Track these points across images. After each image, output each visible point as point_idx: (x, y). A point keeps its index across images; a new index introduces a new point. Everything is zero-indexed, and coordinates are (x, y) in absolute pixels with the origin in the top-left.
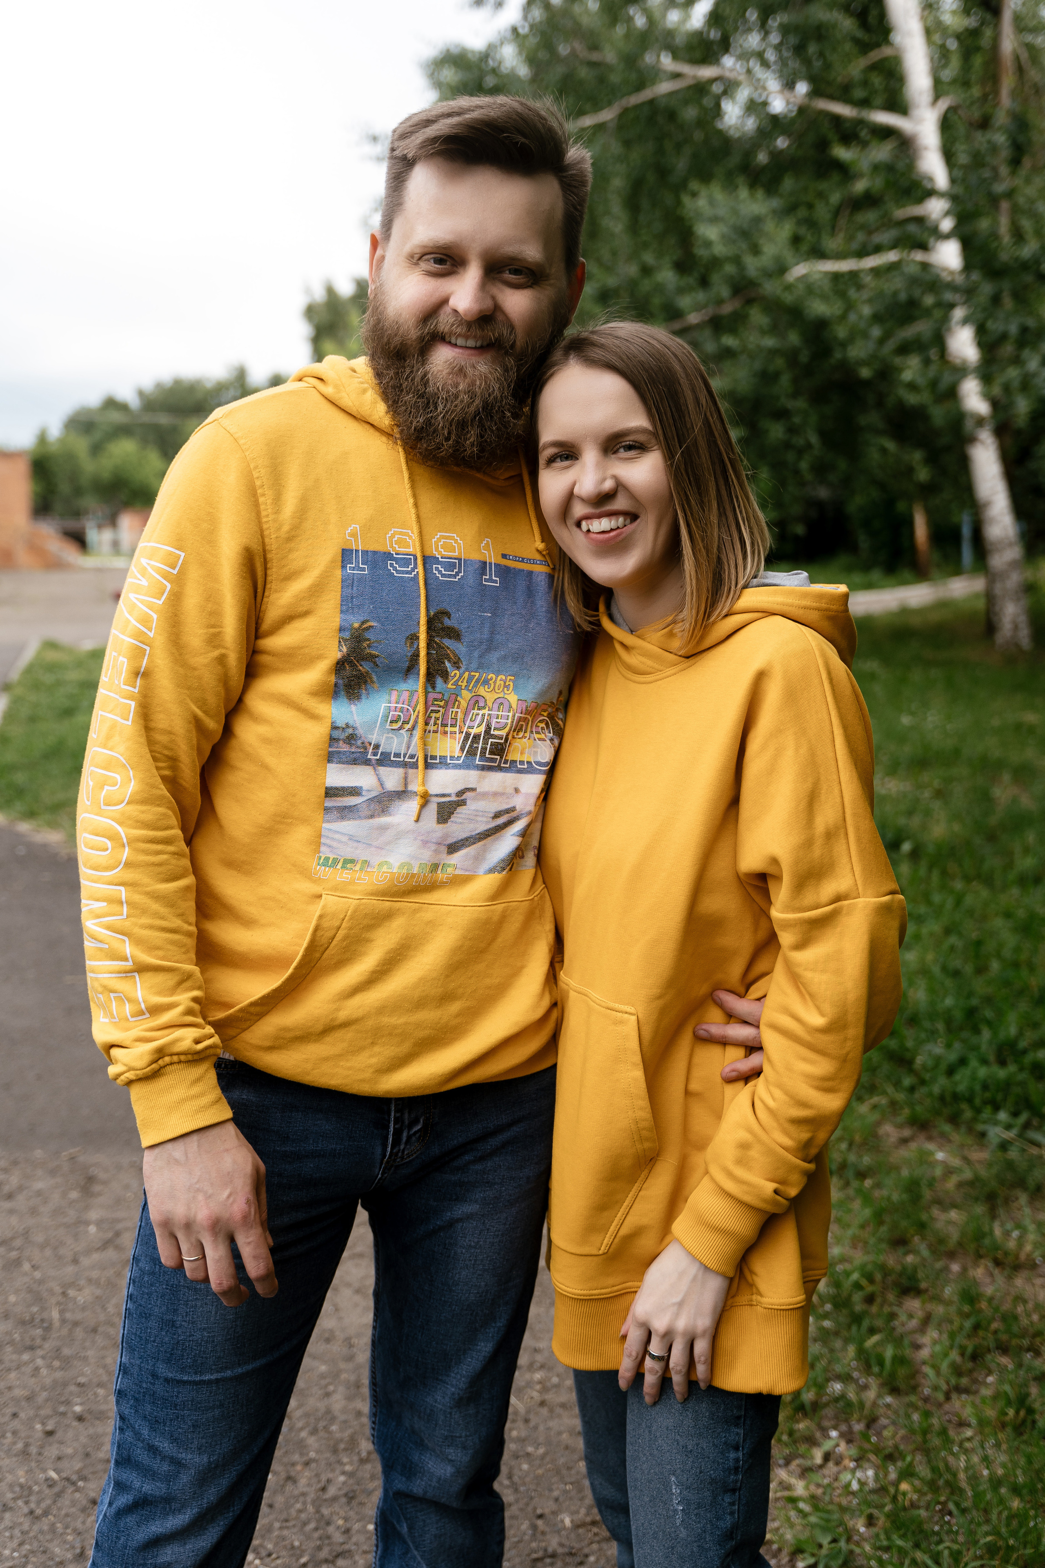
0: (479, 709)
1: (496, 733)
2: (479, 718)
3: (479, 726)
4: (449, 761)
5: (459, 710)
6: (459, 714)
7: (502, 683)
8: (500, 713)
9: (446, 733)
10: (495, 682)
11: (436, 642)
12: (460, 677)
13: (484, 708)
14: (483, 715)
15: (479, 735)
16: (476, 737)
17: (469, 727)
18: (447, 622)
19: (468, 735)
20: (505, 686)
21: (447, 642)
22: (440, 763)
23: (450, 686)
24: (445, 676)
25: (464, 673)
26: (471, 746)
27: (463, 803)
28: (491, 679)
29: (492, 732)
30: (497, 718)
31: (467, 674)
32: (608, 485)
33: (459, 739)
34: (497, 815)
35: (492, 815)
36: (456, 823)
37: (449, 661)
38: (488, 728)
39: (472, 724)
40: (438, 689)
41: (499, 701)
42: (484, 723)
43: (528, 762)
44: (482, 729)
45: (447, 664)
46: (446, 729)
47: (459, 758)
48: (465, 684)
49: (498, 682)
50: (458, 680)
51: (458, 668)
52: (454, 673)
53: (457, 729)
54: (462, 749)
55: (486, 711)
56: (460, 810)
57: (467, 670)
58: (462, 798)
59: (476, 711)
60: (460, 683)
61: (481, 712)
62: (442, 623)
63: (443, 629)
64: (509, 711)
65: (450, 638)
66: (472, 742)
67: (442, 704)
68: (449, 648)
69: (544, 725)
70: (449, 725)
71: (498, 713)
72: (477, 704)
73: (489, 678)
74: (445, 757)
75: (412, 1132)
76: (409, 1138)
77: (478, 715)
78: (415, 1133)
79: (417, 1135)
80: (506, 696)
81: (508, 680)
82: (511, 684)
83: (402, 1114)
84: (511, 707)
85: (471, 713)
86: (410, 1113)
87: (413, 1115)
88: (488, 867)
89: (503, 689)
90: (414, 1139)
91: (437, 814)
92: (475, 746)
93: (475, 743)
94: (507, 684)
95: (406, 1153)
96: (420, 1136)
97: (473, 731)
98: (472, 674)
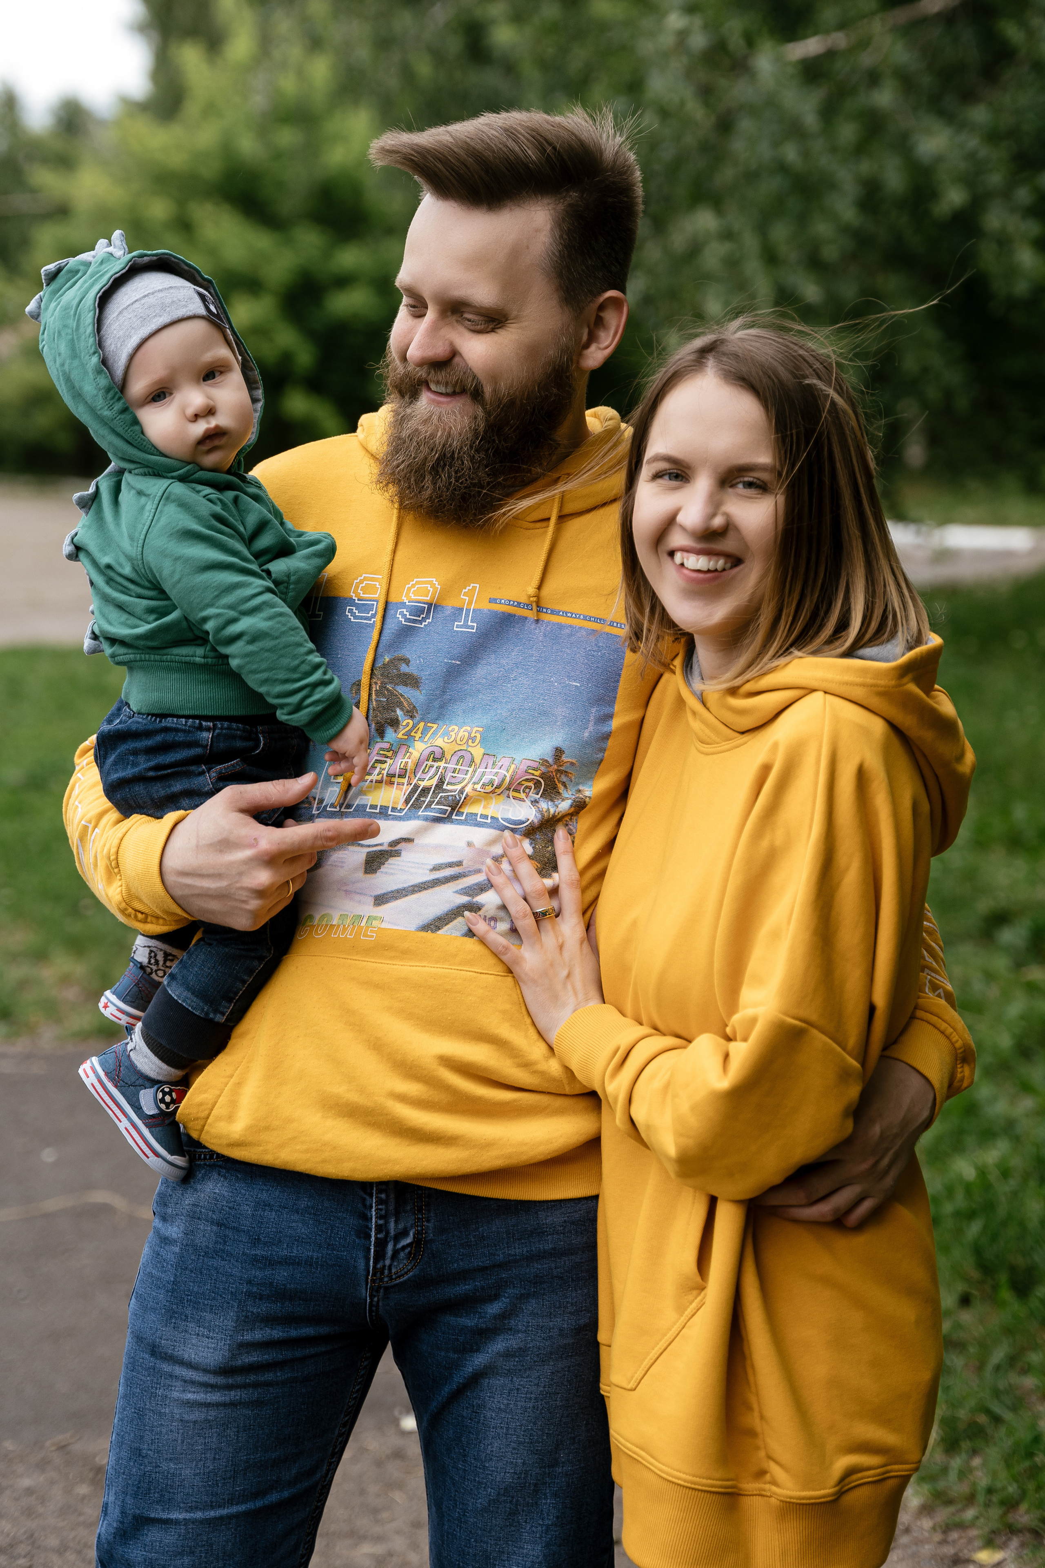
0: (434, 761)
1: (450, 787)
2: (433, 770)
3: (431, 777)
4: (390, 813)
5: (410, 761)
6: (409, 764)
7: (466, 734)
8: (458, 767)
9: (392, 783)
10: (457, 734)
11: (388, 690)
12: (414, 727)
13: (440, 760)
14: (438, 768)
15: (429, 789)
16: (426, 791)
17: (420, 779)
18: (404, 668)
19: (416, 787)
20: (469, 738)
21: (401, 689)
22: (380, 813)
23: (400, 736)
24: (395, 723)
25: (419, 723)
26: (417, 799)
27: (398, 854)
28: (453, 730)
29: (445, 787)
30: (454, 772)
31: (422, 725)
32: (718, 521)
33: (406, 791)
34: (438, 868)
35: (432, 867)
36: (388, 873)
37: (402, 709)
38: (441, 781)
39: (424, 776)
40: (386, 739)
41: (460, 754)
42: (438, 776)
43: (492, 817)
44: (434, 782)
45: (399, 712)
46: (393, 779)
47: (401, 810)
48: (419, 735)
49: (461, 734)
50: (411, 730)
51: (412, 717)
52: (406, 722)
53: (405, 781)
54: (407, 801)
55: (442, 764)
56: (391, 860)
57: (422, 720)
58: (397, 848)
59: (430, 763)
60: (413, 734)
61: (436, 764)
62: (398, 669)
63: (399, 676)
64: (470, 766)
65: (406, 685)
66: (420, 795)
67: (390, 754)
68: (402, 696)
69: (531, 784)
70: (397, 776)
71: (456, 767)
72: (432, 756)
73: (450, 729)
74: (387, 808)
75: (399, 1246)
76: (395, 1253)
77: (432, 766)
78: (404, 1248)
79: (407, 1251)
80: (470, 749)
81: (474, 732)
82: (478, 736)
83: (387, 1223)
84: (473, 761)
85: (425, 765)
86: (396, 1222)
87: (401, 1226)
88: (421, 924)
89: (468, 741)
90: (402, 1255)
91: (366, 863)
92: (422, 799)
93: (423, 797)
94: (472, 736)
95: (393, 1271)
96: (410, 1253)
97: (423, 784)
98: (429, 725)
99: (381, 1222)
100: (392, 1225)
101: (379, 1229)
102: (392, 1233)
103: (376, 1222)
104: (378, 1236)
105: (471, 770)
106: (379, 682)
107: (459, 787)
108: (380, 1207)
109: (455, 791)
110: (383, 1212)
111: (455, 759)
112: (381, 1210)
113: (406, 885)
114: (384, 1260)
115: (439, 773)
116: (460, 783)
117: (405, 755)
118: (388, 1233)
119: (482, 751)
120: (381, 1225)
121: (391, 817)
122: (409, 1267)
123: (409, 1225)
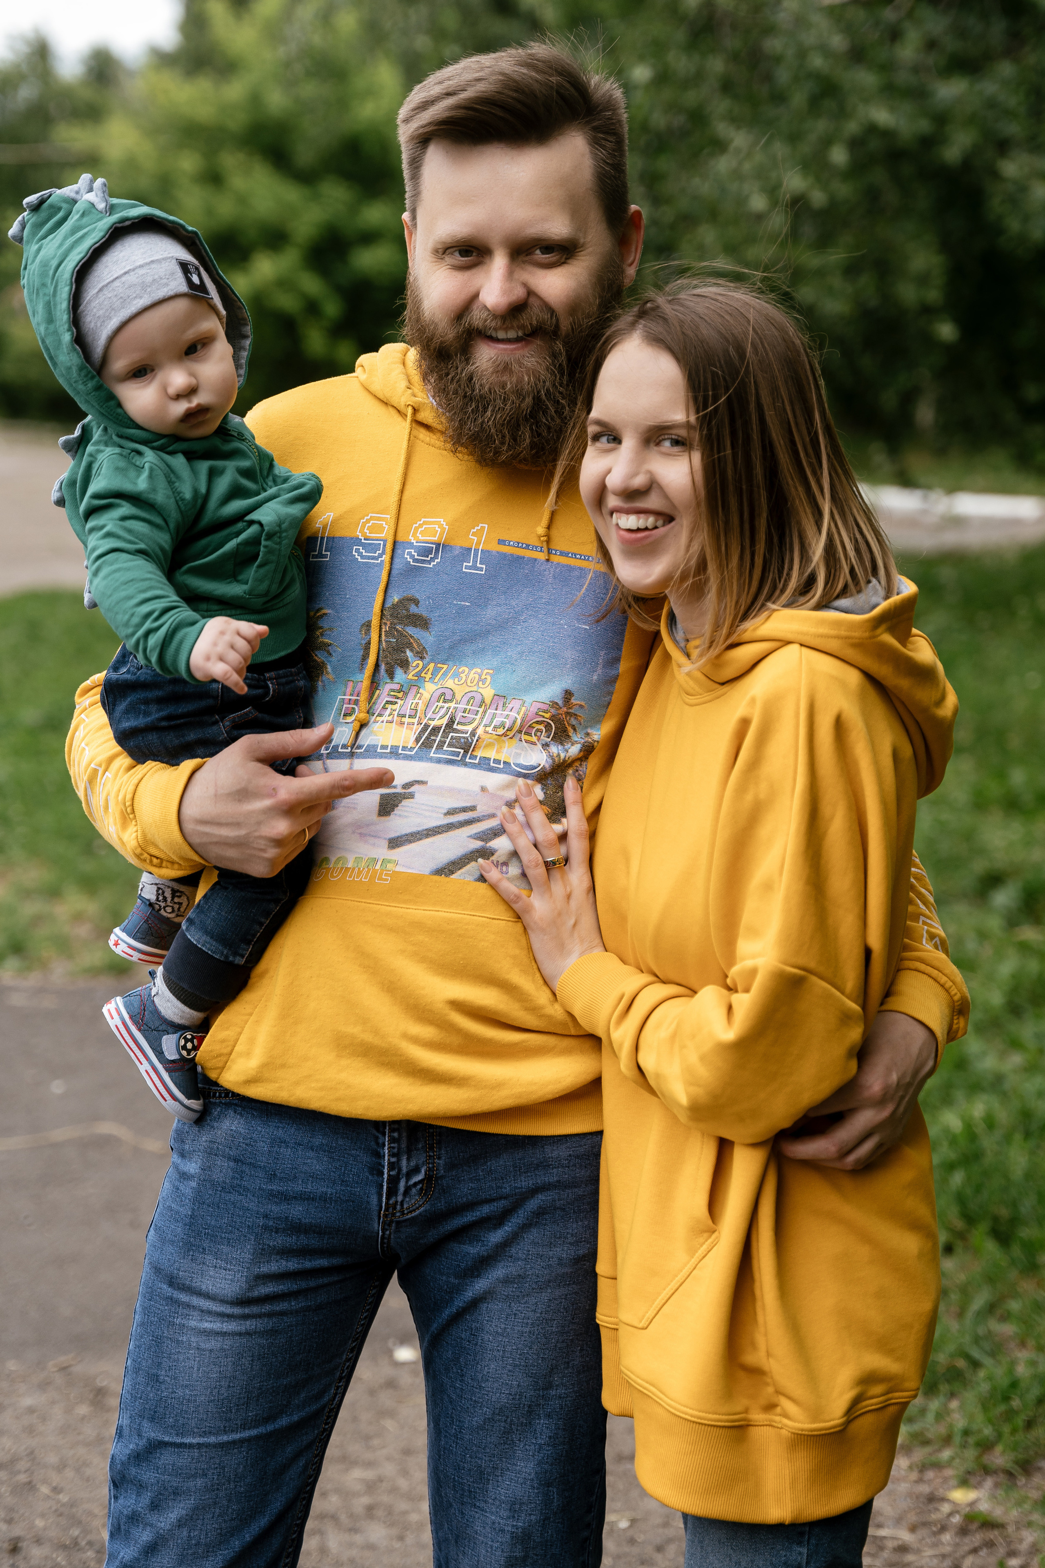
0: (444, 702)
1: (460, 727)
2: (443, 711)
3: (441, 718)
4: (400, 752)
5: (420, 702)
6: (420, 705)
7: (477, 676)
8: (469, 707)
9: (402, 723)
10: (467, 676)
11: (397, 630)
12: (424, 668)
13: (451, 701)
14: (449, 708)
15: (439, 728)
16: (436, 730)
17: (430, 719)
18: (413, 609)
19: (426, 726)
20: (480, 679)
21: (411, 630)
22: (391, 753)
23: (410, 676)
24: (405, 664)
25: (429, 663)
26: (427, 738)
27: (411, 796)
28: (463, 672)
30: (464, 712)
31: (432, 665)
32: (639, 481)
33: (416, 730)
34: (450, 812)
35: (446, 811)
36: (400, 816)
37: (412, 650)
38: (452, 721)
39: (434, 716)
40: (396, 680)
41: (470, 695)
42: (448, 716)
43: (504, 762)
44: (445, 721)
45: (409, 653)
46: (403, 719)
47: (412, 749)
48: (429, 676)
49: (471, 676)
50: (421, 671)
51: (422, 658)
52: (416, 663)
53: (416, 721)
54: (417, 740)
55: (452, 705)
56: (405, 802)
57: (432, 661)
58: (409, 790)
59: (440, 704)
60: (422, 675)
61: (446, 705)
62: (408, 610)
63: (409, 616)
64: (480, 706)
65: (415, 626)
66: (430, 734)
67: (400, 695)
68: (412, 637)
69: (542, 727)
70: (407, 716)
71: (466, 707)
72: (443, 697)
73: (460, 670)
74: (397, 747)
75: (411, 1182)
76: (408, 1190)
77: (443, 707)
78: (415, 1184)
79: (419, 1187)
80: (480, 690)
81: (484, 673)
82: (489, 678)
83: (399, 1160)
84: (483, 701)
85: (435, 706)
86: (408, 1160)
87: (413, 1163)
88: (435, 867)
89: (478, 682)
90: (414, 1191)
91: (380, 806)
92: (432, 738)
93: (433, 736)
94: (483, 677)
95: (405, 1206)
96: (421, 1189)
97: (433, 724)
98: (439, 665)
99: (393, 1160)
100: (404, 1163)
101: (392, 1166)
102: (404, 1170)
103: (389, 1160)
104: (391, 1173)
105: (481, 710)
106: (388, 623)
107: (469, 728)
108: (392, 1145)
109: (466, 733)
110: (396, 1150)
111: (465, 699)
112: (393, 1148)
113: (420, 829)
114: (396, 1196)
115: (449, 713)
116: (470, 723)
117: (415, 696)
118: (400, 1170)
119: (492, 692)
120: (393, 1163)
121: (402, 756)
122: (421, 1203)
123: (421, 1162)
